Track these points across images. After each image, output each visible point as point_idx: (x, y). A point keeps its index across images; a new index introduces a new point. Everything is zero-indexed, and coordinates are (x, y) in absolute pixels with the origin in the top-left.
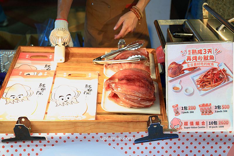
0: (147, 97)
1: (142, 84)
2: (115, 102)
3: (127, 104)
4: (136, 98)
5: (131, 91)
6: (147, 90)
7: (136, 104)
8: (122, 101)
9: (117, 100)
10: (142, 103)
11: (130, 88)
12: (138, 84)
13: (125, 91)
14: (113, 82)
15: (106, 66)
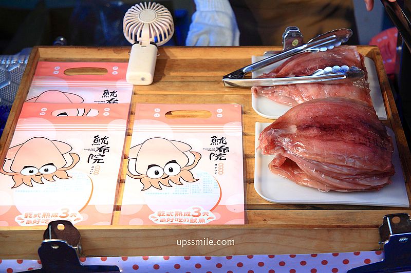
0: (375, 168)
1: (362, 138)
2: (289, 178)
3: (322, 183)
4: (345, 171)
5: (334, 155)
6: (375, 152)
7: (345, 185)
8: (308, 176)
9: (293, 175)
10: (362, 182)
11: (330, 149)
12: (349, 137)
13: (317, 155)
14: (284, 132)
15: (256, 91)
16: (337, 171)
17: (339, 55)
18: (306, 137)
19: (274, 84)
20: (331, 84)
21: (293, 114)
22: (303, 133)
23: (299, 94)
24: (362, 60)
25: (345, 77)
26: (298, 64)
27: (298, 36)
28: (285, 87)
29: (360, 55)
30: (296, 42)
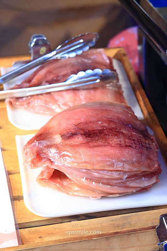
14: (49, 143)
15: (11, 103)
16: (107, 177)
17: (88, 59)
18: (72, 146)
19: (28, 94)
20: (86, 89)
21: (54, 123)
22: (69, 142)
23: (55, 102)
24: (111, 63)
25: (98, 81)
26: (50, 72)
27: (45, 44)
28: (41, 96)
29: (109, 58)
30: (43, 49)
